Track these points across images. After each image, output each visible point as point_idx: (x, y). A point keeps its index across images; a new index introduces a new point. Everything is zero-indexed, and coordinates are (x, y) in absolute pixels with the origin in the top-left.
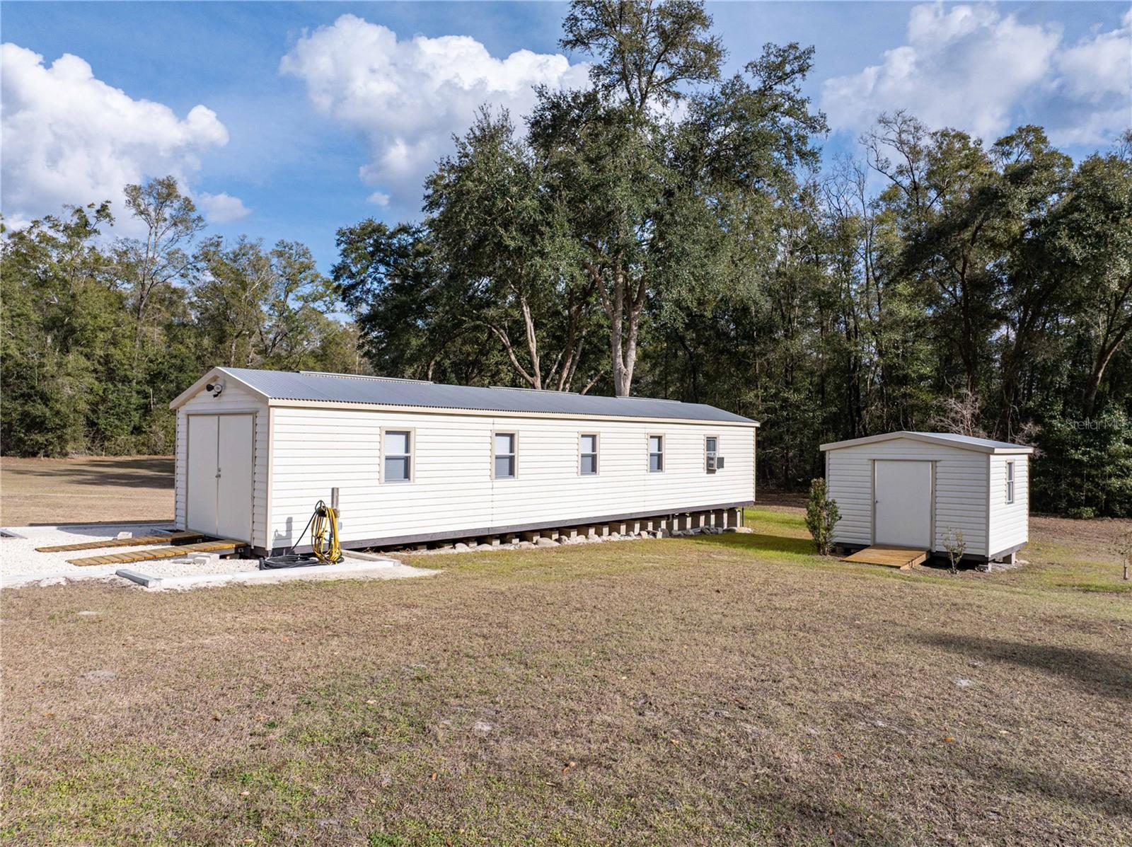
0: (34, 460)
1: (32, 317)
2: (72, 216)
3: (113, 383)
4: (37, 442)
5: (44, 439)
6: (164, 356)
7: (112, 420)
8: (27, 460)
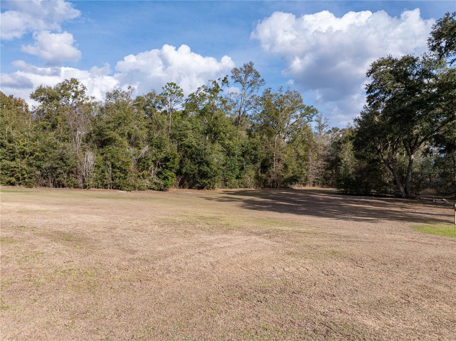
0: (203, 191)
1: (200, 129)
2: (212, 84)
3: (229, 156)
4: (204, 183)
5: (207, 182)
6: (248, 144)
7: (229, 173)
8: (200, 191)
